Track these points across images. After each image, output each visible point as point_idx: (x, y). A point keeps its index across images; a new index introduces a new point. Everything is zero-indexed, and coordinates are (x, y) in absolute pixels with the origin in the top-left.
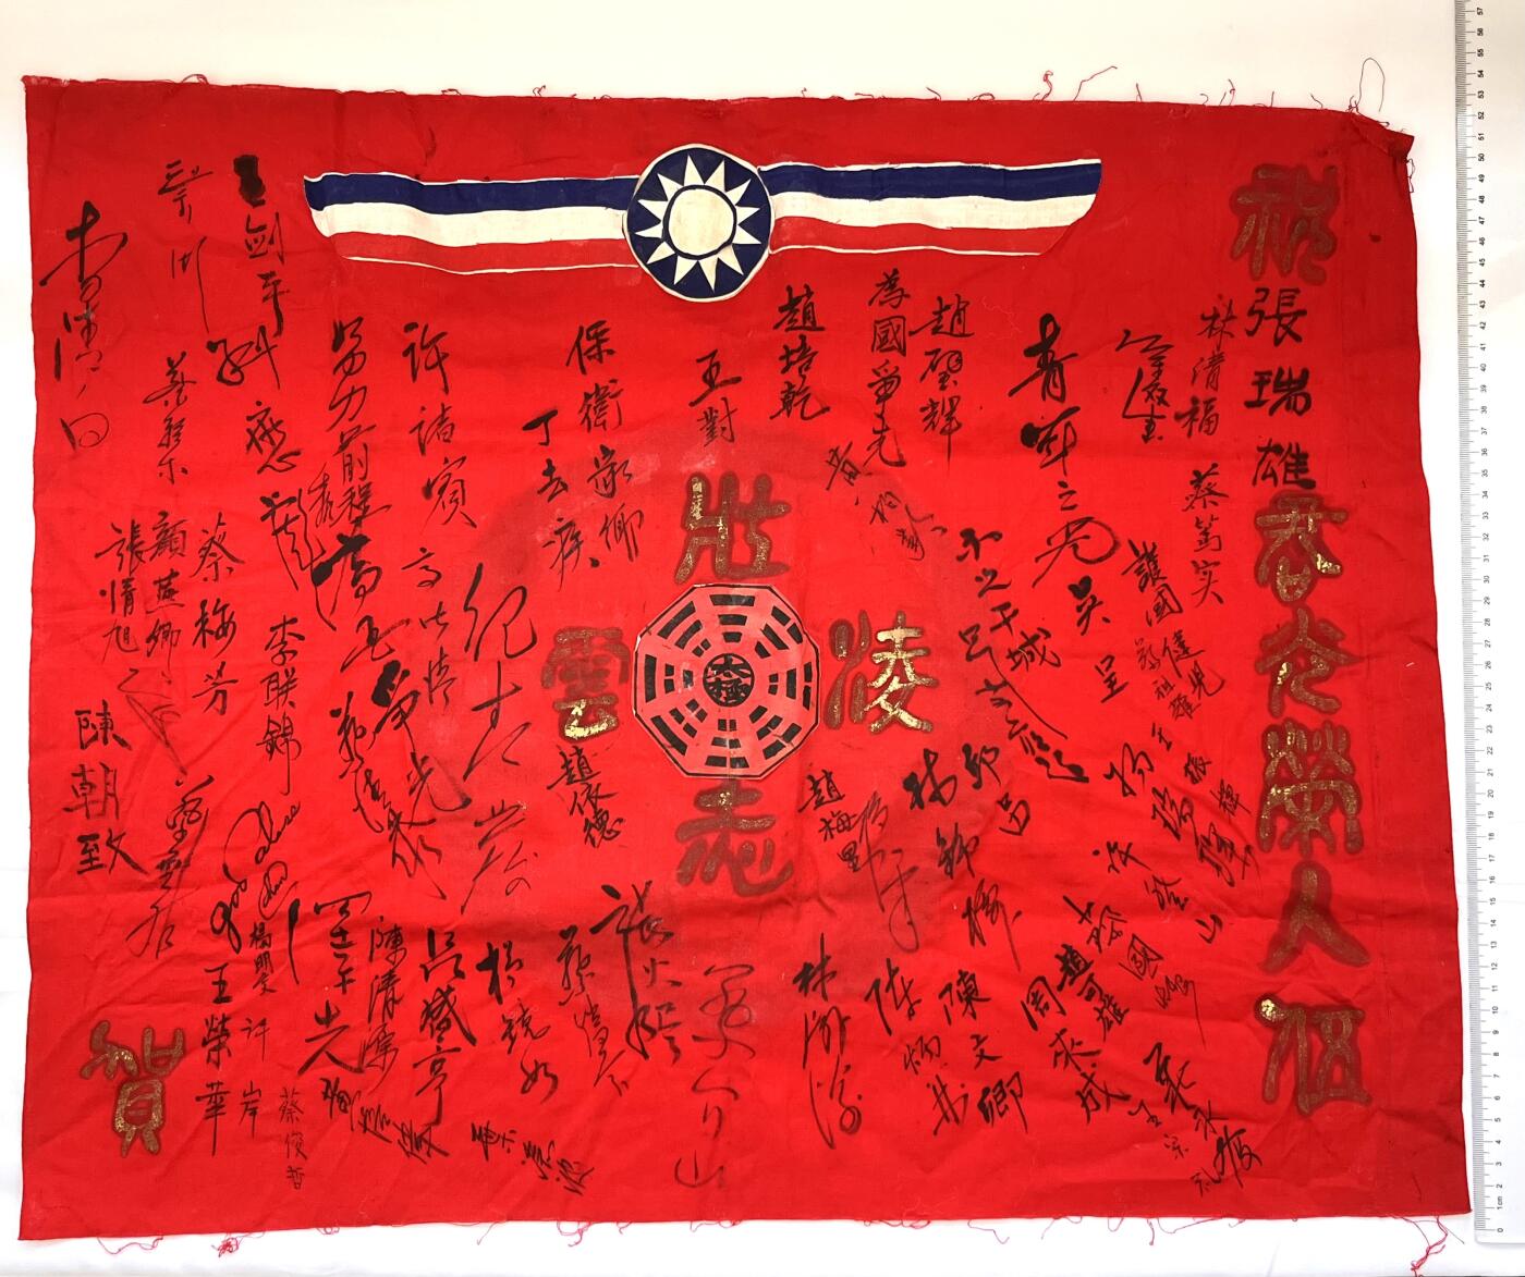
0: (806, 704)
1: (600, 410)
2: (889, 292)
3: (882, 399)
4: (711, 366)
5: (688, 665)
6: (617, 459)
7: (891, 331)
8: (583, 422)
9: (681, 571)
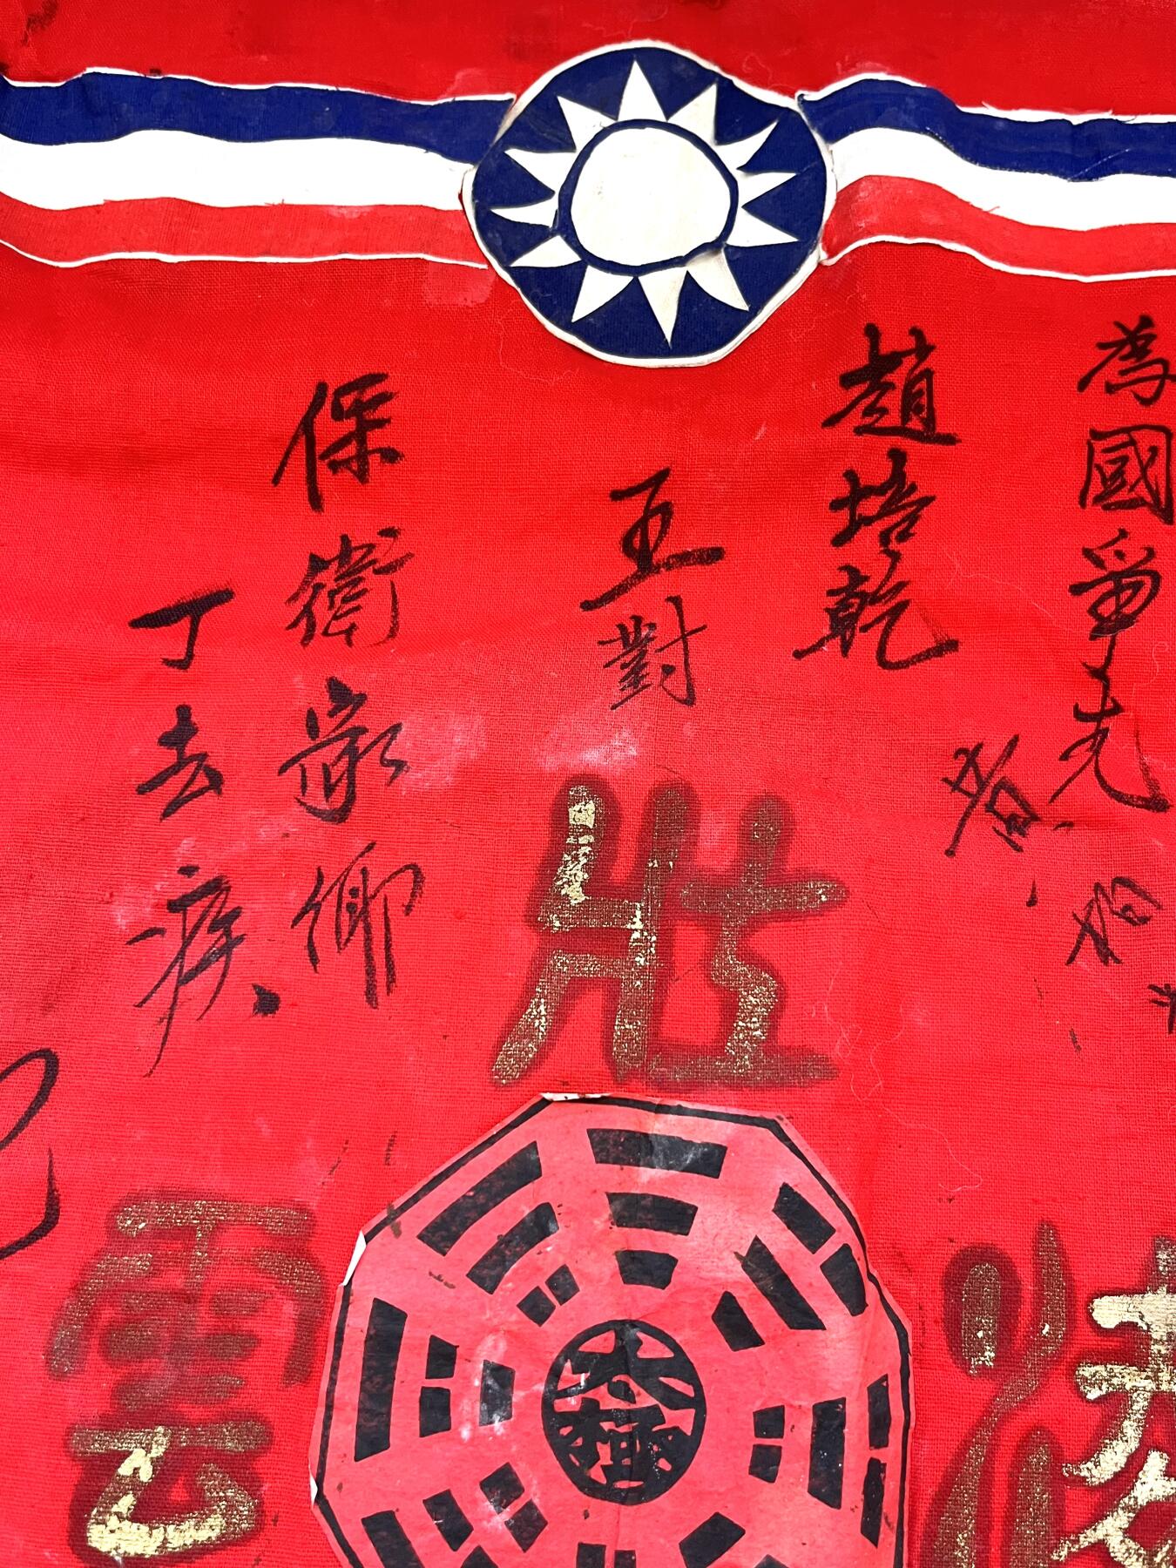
0: (871, 1530)
1: (345, 600)
2: (1130, 363)
3: (1106, 627)
4: (649, 513)
5: (502, 1346)
6: (371, 719)
7: (1134, 462)
8: (295, 624)
9: (510, 1047)
